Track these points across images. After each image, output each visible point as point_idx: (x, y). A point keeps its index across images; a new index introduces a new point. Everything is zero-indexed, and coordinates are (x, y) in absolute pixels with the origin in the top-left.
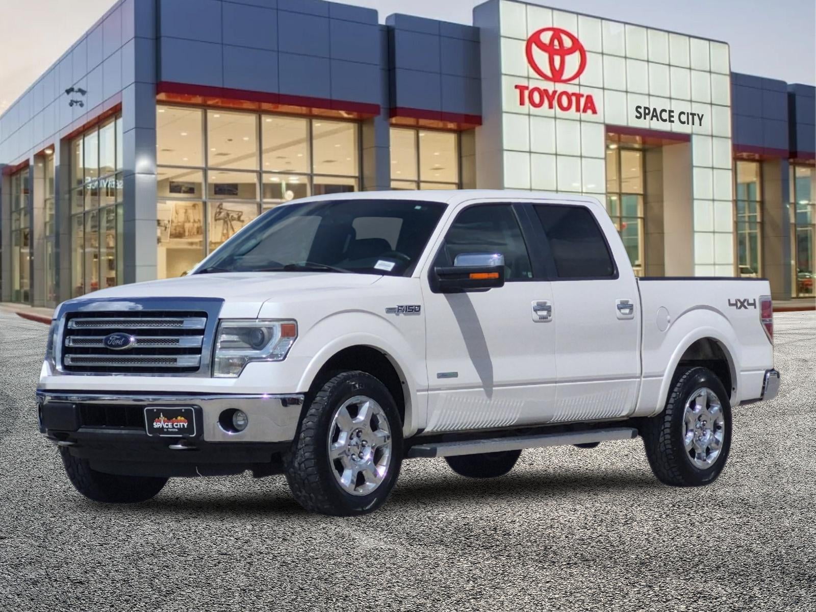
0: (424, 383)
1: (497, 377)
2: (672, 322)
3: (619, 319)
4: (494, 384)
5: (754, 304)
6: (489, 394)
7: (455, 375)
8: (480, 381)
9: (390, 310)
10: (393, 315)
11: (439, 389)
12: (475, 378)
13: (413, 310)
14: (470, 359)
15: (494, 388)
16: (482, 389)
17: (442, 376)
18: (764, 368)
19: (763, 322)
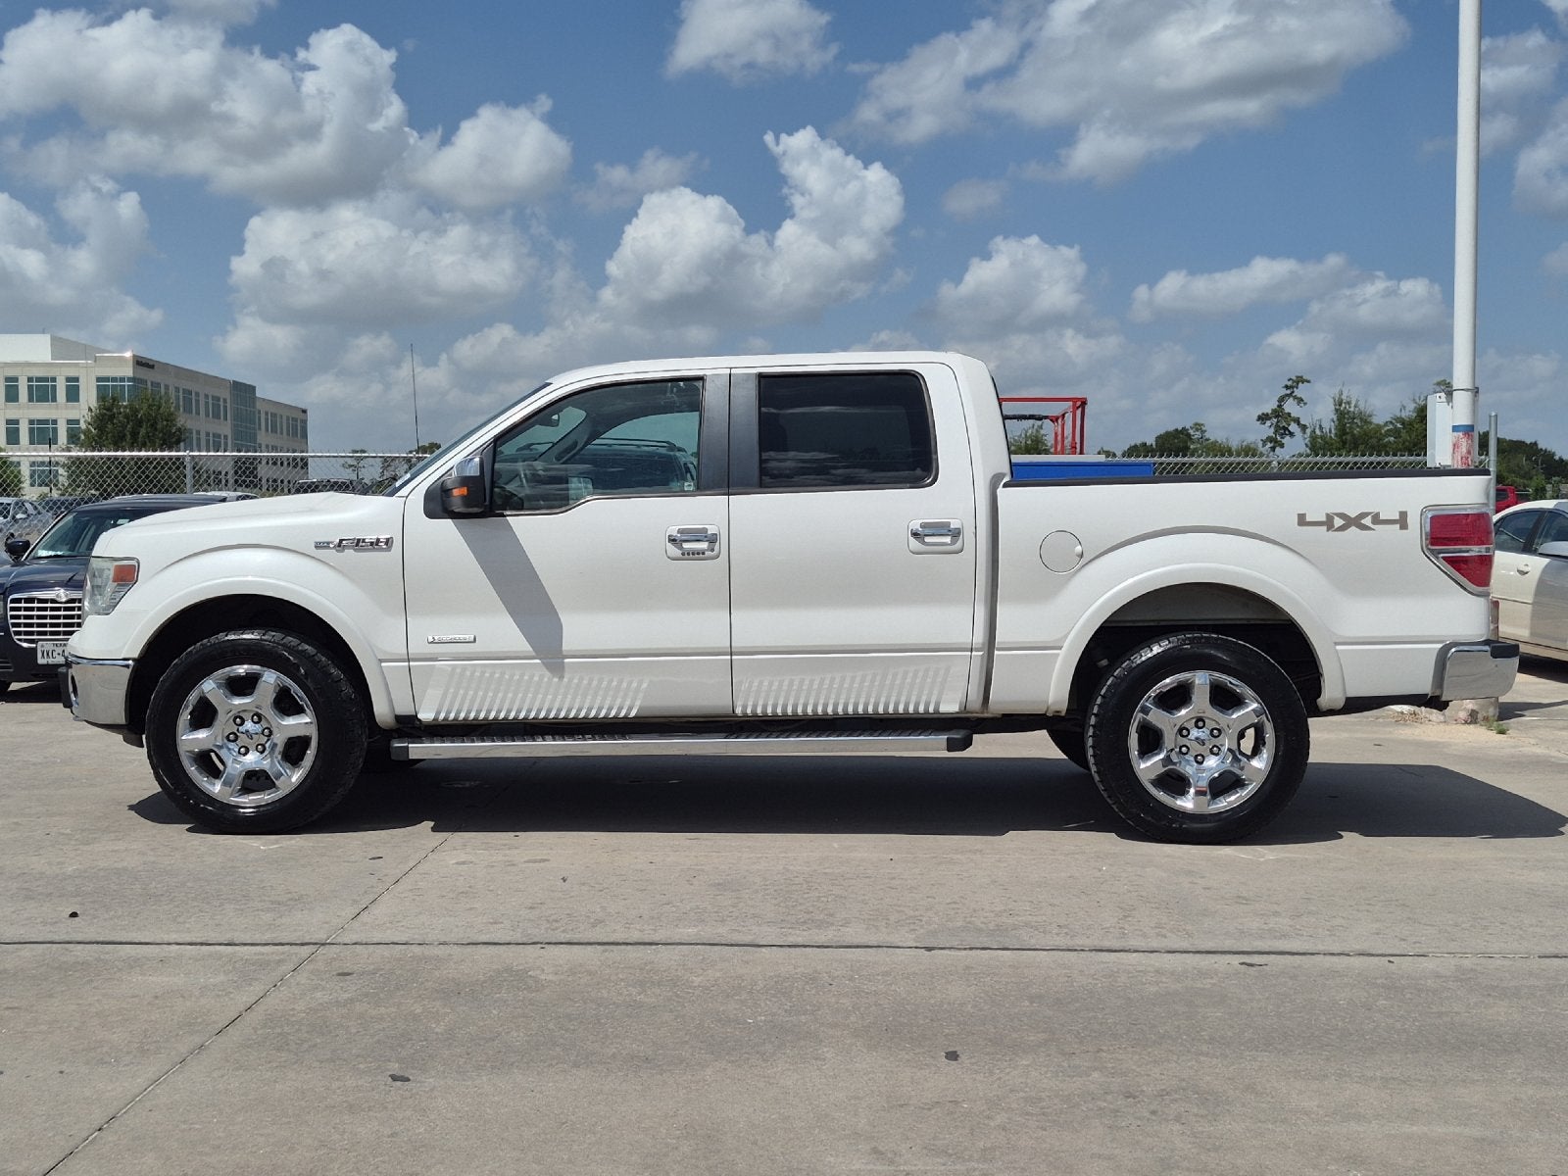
2: (1090, 556)
3: (915, 552)
4: (564, 653)
5: (1402, 521)
6: (556, 668)
8: (529, 649)
11: (434, 660)
12: (520, 646)
15: (567, 660)
16: (538, 661)
18: (1442, 639)
19: (1436, 553)
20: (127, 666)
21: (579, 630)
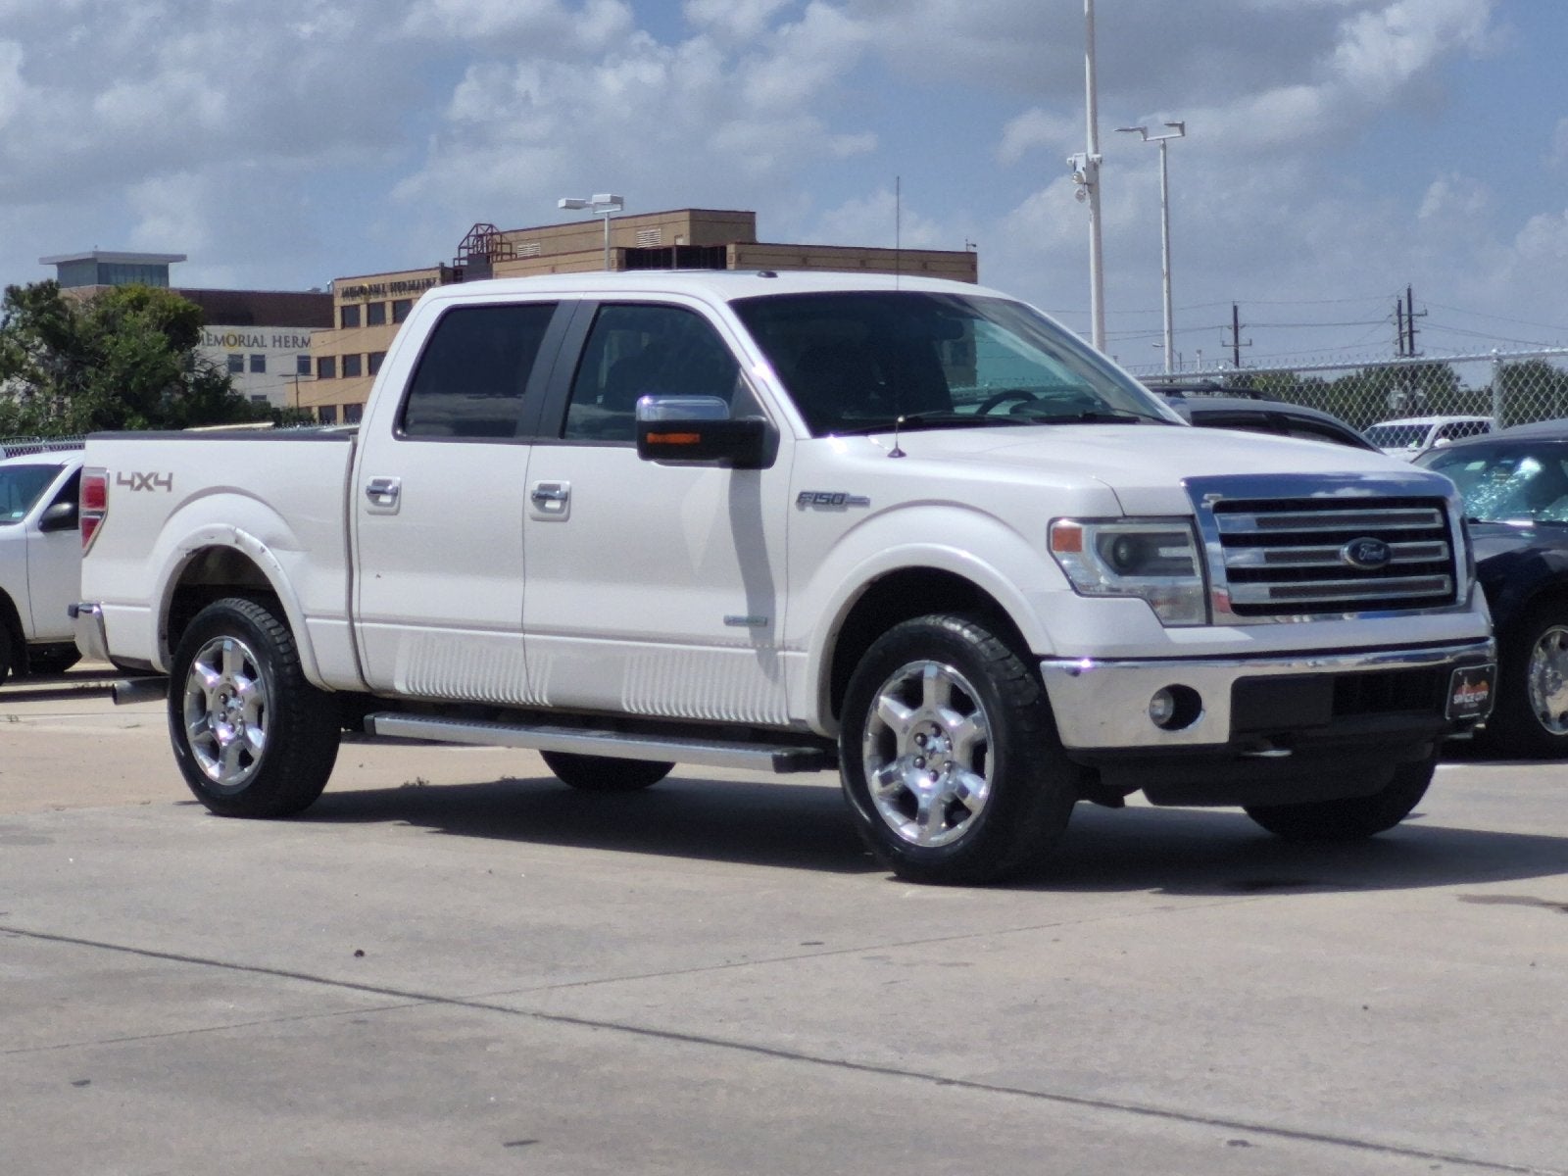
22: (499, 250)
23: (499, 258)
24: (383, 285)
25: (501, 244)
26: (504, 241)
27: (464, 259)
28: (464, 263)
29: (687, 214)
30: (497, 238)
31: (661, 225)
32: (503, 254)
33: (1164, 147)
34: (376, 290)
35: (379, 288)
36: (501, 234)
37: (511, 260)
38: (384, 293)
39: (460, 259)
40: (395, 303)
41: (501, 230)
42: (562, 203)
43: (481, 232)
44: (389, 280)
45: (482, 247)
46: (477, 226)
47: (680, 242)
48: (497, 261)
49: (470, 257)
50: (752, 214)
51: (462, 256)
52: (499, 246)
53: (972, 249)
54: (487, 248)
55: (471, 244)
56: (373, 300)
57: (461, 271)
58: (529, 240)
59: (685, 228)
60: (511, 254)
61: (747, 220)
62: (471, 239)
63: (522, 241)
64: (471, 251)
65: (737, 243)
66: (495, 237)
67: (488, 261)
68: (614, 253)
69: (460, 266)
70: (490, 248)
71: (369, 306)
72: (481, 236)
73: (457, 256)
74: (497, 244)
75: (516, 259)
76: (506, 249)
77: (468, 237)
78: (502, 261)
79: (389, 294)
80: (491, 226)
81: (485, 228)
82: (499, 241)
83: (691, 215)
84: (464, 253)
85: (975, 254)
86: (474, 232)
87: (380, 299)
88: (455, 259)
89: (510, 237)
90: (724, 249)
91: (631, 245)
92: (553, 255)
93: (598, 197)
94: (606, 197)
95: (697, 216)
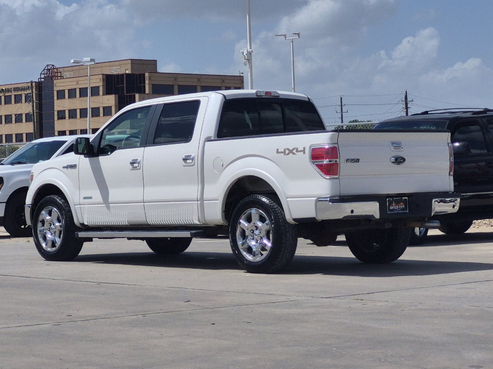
0: (77, 201)
1: (111, 199)
2: (225, 166)
3: (184, 166)
4: (109, 202)
5: (304, 151)
6: (108, 208)
7: (91, 198)
8: (102, 201)
9: (64, 167)
10: (66, 169)
11: (85, 205)
12: (100, 199)
13: (73, 167)
14: (98, 190)
15: (110, 205)
16: (104, 205)
17: (85, 198)
18: (316, 196)
19: (313, 163)
20: (29, 207)
21: (114, 194)
22: (56, 75)
23: (56, 78)
24: (11, 88)
25: (57, 72)
26: (58, 71)
27: (42, 78)
28: (43, 80)
29: (130, 61)
30: (56, 70)
31: (120, 65)
32: (58, 76)
33: (292, 41)
34: (8, 90)
35: (9, 89)
36: (57, 69)
37: (61, 79)
38: (11, 92)
39: (41, 78)
40: (15, 95)
41: (57, 67)
42: (72, 61)
43: (49, 68)
44: (13, 86)
45: (50, 74)
46: (47, 65)
47: (127, 72)
48: (55, 79)
49: (44, 78)
50: (156, 60)
51: (42, 77)
52: (56, 73)
53: (242, 75)
54: (52, 74)
55: (45, 72)
56: (7, 94)
57: (41, 83)
58: (68, 71)
59: (129, 66)
60: (61, 77)
61: (154, 63)
62: (45, 71)
63: (65, 71)
64: (45, 75)
65: (149, 72)
66: (55, 70)
67: (52, 79)
68: (101, 76)
69: (41, 81)
70: (53, 74)
71: (5, 96)
72: (49, 69)
73: (40, 77)
74: (55, 73)
75: (63, 78)
76: (59, 74)
77: (44, 70)
78: (57, 79)
79: (13, 92)
80: (53, 65)
81: (51, 66)
82: (56, 71)
83: (131, 61)
84: (43, 76)
85: (243, 76)
86: (46, 68)
87: (10, 94)
88: (39, 79)
89: (61, 70)
90: (144, 75)
91: (108, 73)
92: (78, 77)
93: (86, 59)
94: (89, 59)
95: (134, 62)
